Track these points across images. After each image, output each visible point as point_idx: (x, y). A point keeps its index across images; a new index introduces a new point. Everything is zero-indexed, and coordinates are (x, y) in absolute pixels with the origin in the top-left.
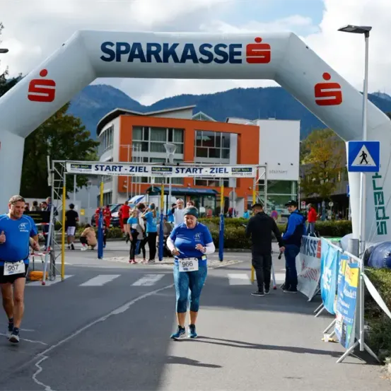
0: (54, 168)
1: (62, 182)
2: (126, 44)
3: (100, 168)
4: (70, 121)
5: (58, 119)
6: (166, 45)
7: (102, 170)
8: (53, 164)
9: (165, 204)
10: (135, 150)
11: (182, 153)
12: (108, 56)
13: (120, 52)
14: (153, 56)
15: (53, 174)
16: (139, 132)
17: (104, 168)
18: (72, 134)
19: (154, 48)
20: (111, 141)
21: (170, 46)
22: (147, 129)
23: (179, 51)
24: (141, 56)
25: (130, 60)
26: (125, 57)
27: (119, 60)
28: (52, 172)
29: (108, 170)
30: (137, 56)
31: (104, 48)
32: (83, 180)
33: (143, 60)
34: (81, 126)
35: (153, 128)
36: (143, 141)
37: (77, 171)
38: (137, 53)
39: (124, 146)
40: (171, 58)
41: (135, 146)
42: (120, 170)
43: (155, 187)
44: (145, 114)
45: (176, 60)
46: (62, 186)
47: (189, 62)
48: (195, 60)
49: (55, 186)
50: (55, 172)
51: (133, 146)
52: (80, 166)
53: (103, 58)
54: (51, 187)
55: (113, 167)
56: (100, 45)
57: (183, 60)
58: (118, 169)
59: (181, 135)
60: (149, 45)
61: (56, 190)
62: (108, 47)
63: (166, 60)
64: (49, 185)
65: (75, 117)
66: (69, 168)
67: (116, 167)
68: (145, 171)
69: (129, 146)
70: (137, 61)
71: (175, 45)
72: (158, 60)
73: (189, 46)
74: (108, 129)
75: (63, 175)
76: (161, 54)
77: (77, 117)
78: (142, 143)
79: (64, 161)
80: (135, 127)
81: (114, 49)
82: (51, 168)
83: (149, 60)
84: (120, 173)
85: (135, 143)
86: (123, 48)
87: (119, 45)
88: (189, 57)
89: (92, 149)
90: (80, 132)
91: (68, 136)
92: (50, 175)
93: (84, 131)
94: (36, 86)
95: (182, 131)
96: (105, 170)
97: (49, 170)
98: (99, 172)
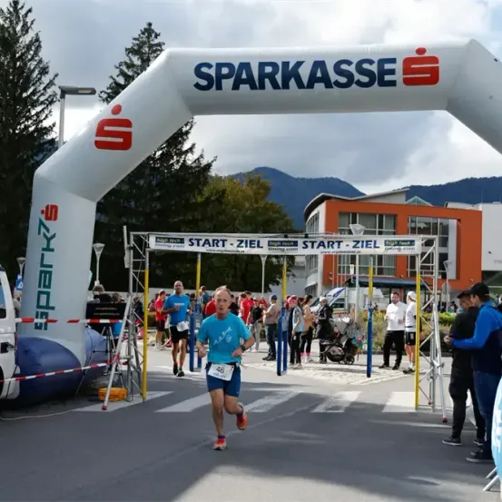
0: (132, 242)
1: (144, 263)
2: (230, 66)
3: (195, 242)
6: (286, 64)
7: (198, 245)
8: (132, 238)
12: (204, 83)
13: (220, 77)
14: (267, 81)
15: (132, 251)
17: (201, 243)
19: (268, 69)
21: (291, 66)
23: (305, 73)
24: (250, 81)
25: (236, 87)
26: (228, 84)
27: (219, 87)
28: (130, 248)
29: (207, 246)
30: (244, 82)
31: (198, 71)
33: (253, 87)
37: (164, 247)
38: (244, 76)
40: (292, 82)
42: (223, 246)
45: (300, 85)
46: (144, 268)
47: (319, 86)
48: (328, 85)
49: (134, 268)
50: (134, 248)
52: (169, 240)
53: (197, 86)
54: (128, 269)
55: (214, 240)
56: (194, 67)
57: (311, 85)
58: (221, 243)
60: (262, 65)
61: (136, 273)
62: (204, 70)
63: (286, 86)
64: (126, 266)
66: (153, 243)
67: (218, 241)
68: (258, 246)
70: (245, 88)
71: (299, 64)
72: (275, 86)
73: (319, 64)
75: (144, 253)
76: (279, 77)
79: (146, 233)
81: (212, 72)
82: (129, 243)
83: (262, 86)
84: (223, 249)
86: (225, 71)
87: (220, 66)
88: (319, 80)
92: (127, 252)
94: (106, 128)
96: (203, 245)
97: (126, 245)
98: (195, 249)
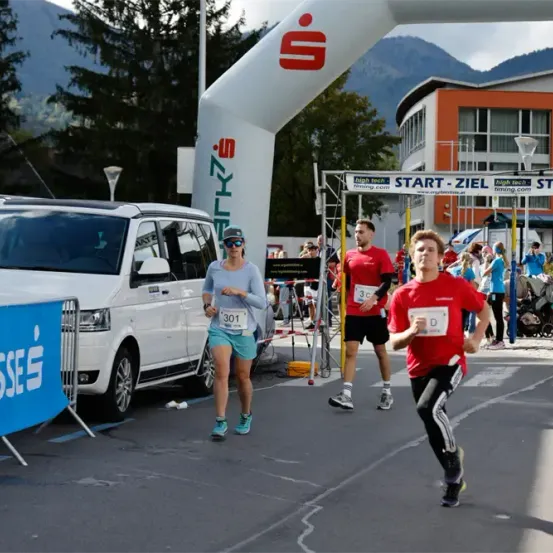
0: (325, 184)
1: (340, 209)
3: (403, 182)
4: (350, 101)
5: (329, 99)
7: (407, 185)
8: (324, 177)
9: (518, 242)
10: (464, 149)
11: (547, 152)
15: (324, 194)
16: (470, 118)
17: (411, 182)
18: (355, 124)
20: (421, 135)
22: (483, 112)
28: (322, 191)
29: (418, 186)
32: (374, 204)
34: (369, 110)
35: (495, 111)
36: (478, 133)
39: (444, 143)
41: (464, 142)
42: (439, 186)
43: (498, 214)
44: (481, 85)
46: (340, 214)
49: (328, 215)
50: (327, 191)
51: (460, 144)
52: (370, 180)
54: (320, 216)
55: (427, 179)
58: (435, 183)
59: (545, 121)
61: (330, 222)
64: (318, 213)
65: (359, 95)
66: (351, 183)
67: (432, 180)
68: (483, 186)
69: (452, 143)
74: (416, 115)
75: (340, 197)
77: (362, 95)
78: (476, 136)
79: (342, 172)
80: (463, 110)
82: (320, 184)
84: (438, 190)
85: (464, 137)
89: (390, 149)
90: (368, 120)
91: (348, 127)
92: (318, 196)
93: (375, 119)
95: (547, 113)
96: (414, 186)
97: (317, 187)
98: (403, 190)
